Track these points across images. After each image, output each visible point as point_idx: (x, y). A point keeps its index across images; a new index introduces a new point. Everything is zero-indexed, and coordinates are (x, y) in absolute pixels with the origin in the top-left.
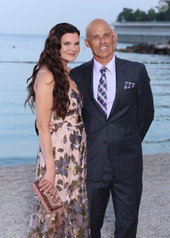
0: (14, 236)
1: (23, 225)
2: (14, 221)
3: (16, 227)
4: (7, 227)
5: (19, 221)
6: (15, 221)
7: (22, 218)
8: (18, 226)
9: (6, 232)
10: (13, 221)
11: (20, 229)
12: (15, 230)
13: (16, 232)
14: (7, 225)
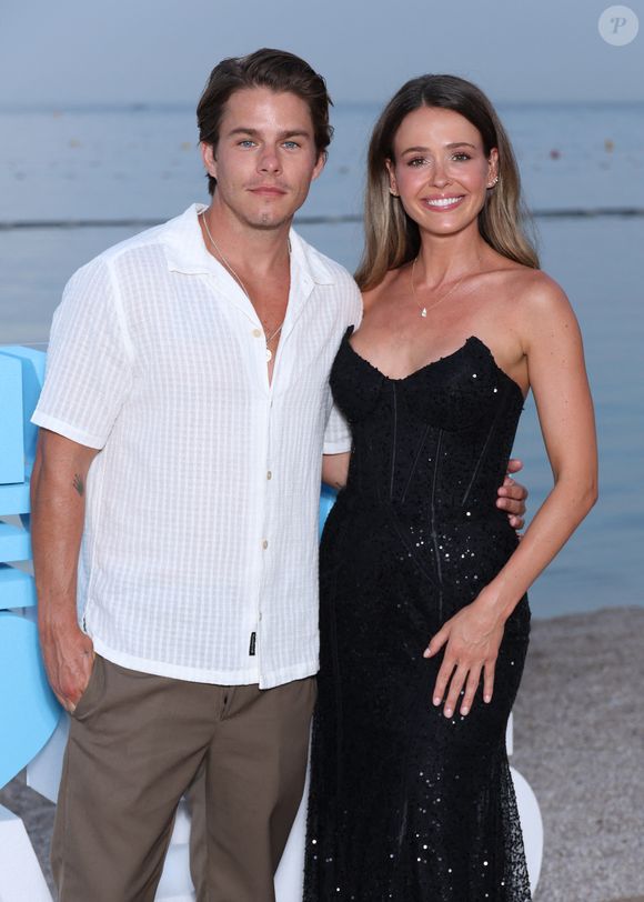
0: (597, 874)
1: (629, 836)
2: (595, 819)
3: (605, 845)
4: (569, 845)
5: (615, 819)
6: (600, 822)
7: (623, 809)
8: (612, 837)
9: (564, 860)
10: (591, 820)
11: (618, 848)
12: (599, 853)
13: (603, 863)
14: (570, 835)
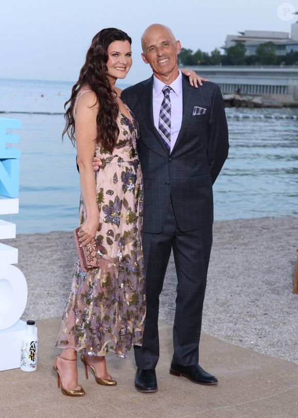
0: (47, 310)
1: (58, 298)
2: (47, 292)
3: (50, 300)
4: (37, 301)
5: (53, 293)
6: (48, 293)
7: (56, 290)
8: (52, 298)
9: (36, 305)
10: (45, 293)
11: (54, 302)
12: (48, 304)
13: (49, 306)
14: (38, 297)
